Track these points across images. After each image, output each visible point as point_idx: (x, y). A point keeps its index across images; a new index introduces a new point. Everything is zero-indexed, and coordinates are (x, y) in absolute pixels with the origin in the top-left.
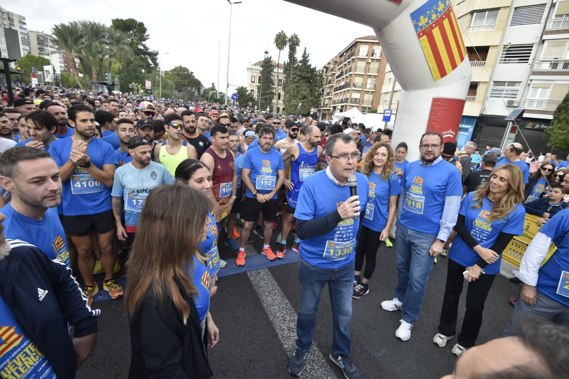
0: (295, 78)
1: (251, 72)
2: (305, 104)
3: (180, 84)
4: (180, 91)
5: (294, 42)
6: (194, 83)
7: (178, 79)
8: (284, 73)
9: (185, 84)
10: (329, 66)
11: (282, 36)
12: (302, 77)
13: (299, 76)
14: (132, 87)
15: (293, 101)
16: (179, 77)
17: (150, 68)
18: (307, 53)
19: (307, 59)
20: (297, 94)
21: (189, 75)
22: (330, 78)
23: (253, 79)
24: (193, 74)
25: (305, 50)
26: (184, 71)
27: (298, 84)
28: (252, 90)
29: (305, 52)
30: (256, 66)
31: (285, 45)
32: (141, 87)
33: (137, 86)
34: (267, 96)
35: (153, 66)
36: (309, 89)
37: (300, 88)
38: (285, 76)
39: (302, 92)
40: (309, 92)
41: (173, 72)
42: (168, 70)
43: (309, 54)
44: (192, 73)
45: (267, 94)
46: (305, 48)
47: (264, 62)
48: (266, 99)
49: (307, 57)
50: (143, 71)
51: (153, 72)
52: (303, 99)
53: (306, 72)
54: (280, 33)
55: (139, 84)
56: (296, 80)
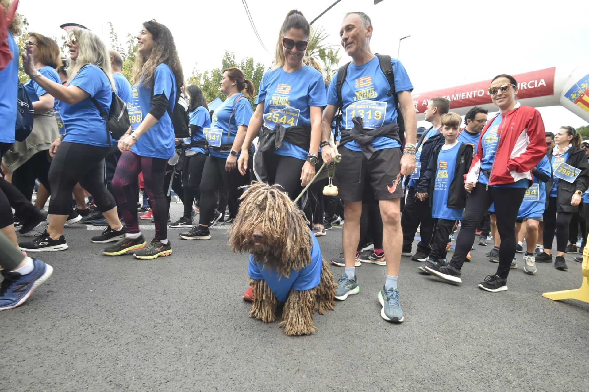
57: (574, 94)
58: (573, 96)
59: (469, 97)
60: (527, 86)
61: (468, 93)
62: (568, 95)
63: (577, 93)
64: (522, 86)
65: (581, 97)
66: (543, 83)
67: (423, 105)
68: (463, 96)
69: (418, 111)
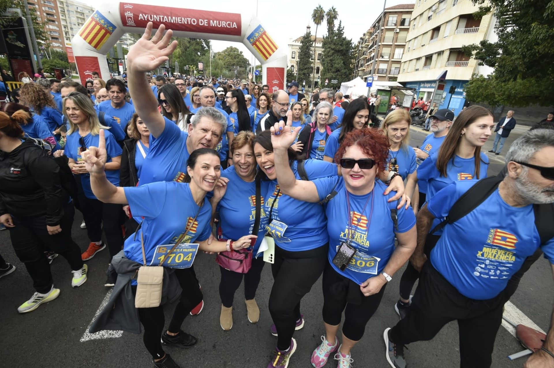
0: (329, 52)
1: (292, 48)
2: (338, 77)
3: (231, 63)
4: (230, 70)
5: (332, 16)
6: (243, 62)
7: (228, 59)
8: (323, 47)
9: (234, 64)
10: (364, 37)
11: (319, 11)
12: (336, 51)
13: (333, 49)
14: (186, 69)
15: (328, 74)
16: (230, 57)
17: (204, 50)
18: (342, 26)
19: (342, 32)
20: (331, 68)
21: (238, 54)
22: (364, 49)
23: (294, 54)
24: (243, 54)
25: (340, 23)
26: (235, 51)
27: (332, 58)
28: (293, 66)
29: (340, 25)
30: (297, 42)
31: (322, 19)
32: (196, 68)
34: (306, 71)
35: (207, 48)
36: (342, 62)
37: (334, 62)
38: (323, 49)
39: (336, 65)
40: (343, 65)
41: (224, 53)
42: (221, 51)
43: (344, 27)
44: (241, 52)
45: (306, 69)
46: (341, 21)
47: (304, 37)
48: (304, 74)
49: (342, 30)
50: (199, 53)
51: (206, 54)
52: (336, 72)
53: (341, 45)
54: (317, 8)
56: (330, 54)
58: (252, 40)
59: (184, 22)
60: (226, 25)
61: (183, 19)
62: (249, 38)
63: (253, 39)
64: (223, 24)
65: (255, 42)
66: (235, 25)
67: (139, 19)
68: (179, 20)
69: (134, 25)
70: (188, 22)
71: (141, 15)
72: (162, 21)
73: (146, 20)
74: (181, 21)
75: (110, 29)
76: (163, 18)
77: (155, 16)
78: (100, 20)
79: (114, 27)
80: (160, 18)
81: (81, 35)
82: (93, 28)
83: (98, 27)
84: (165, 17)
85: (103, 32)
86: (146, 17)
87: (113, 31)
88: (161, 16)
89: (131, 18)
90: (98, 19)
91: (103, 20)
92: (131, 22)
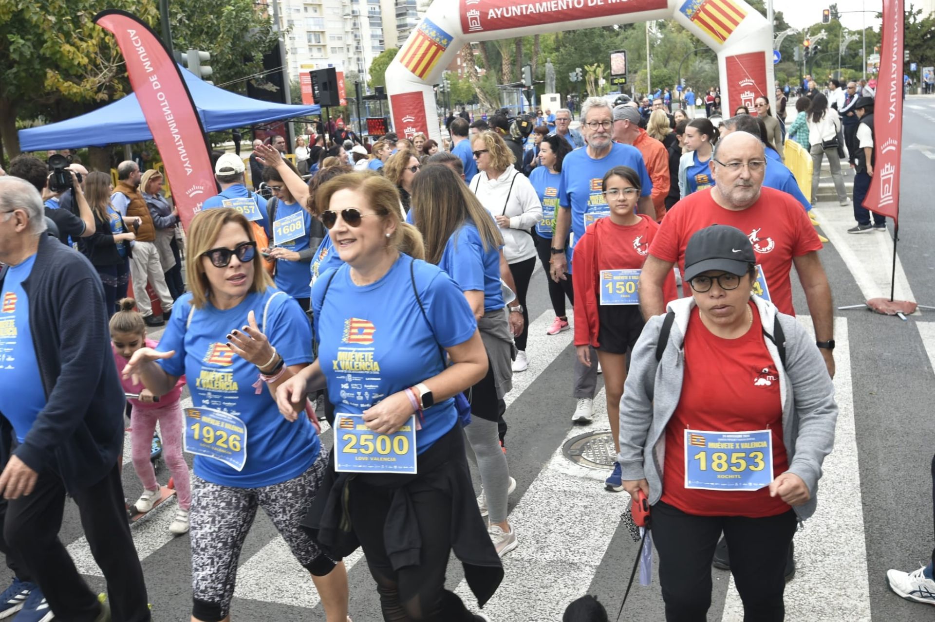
14: (575, 79)
33: (595, 72)
55: (598, 66)
57: (689, 8)
58: (689, 12)
59: (562, 7)
61: (560, 2)
62: (683, 9)
63: (693, 8)
65: (697, 14)
67: (489, 18)
68: (553, 6)
69: (481, 28)
70: (568, 6)
71: (491, 11)
72: (524, 13)
73: (499, 16)
74: (557, 7)
75: (444, 42)
76: (527, 8)
77: (514, 8)
78: (430, 31)
79: (449, 38)
80: (521, 9)
81: (401, 61)
82: (420, 46)
83: (427, 43)
84: (531, 6)
85: (434, 48)
86: (499, 13)
87: (448, 45)
88: (524, 6)
89: (476, 19)
90: (427, 31)
91: (435, 32)
92: (475, 26)
